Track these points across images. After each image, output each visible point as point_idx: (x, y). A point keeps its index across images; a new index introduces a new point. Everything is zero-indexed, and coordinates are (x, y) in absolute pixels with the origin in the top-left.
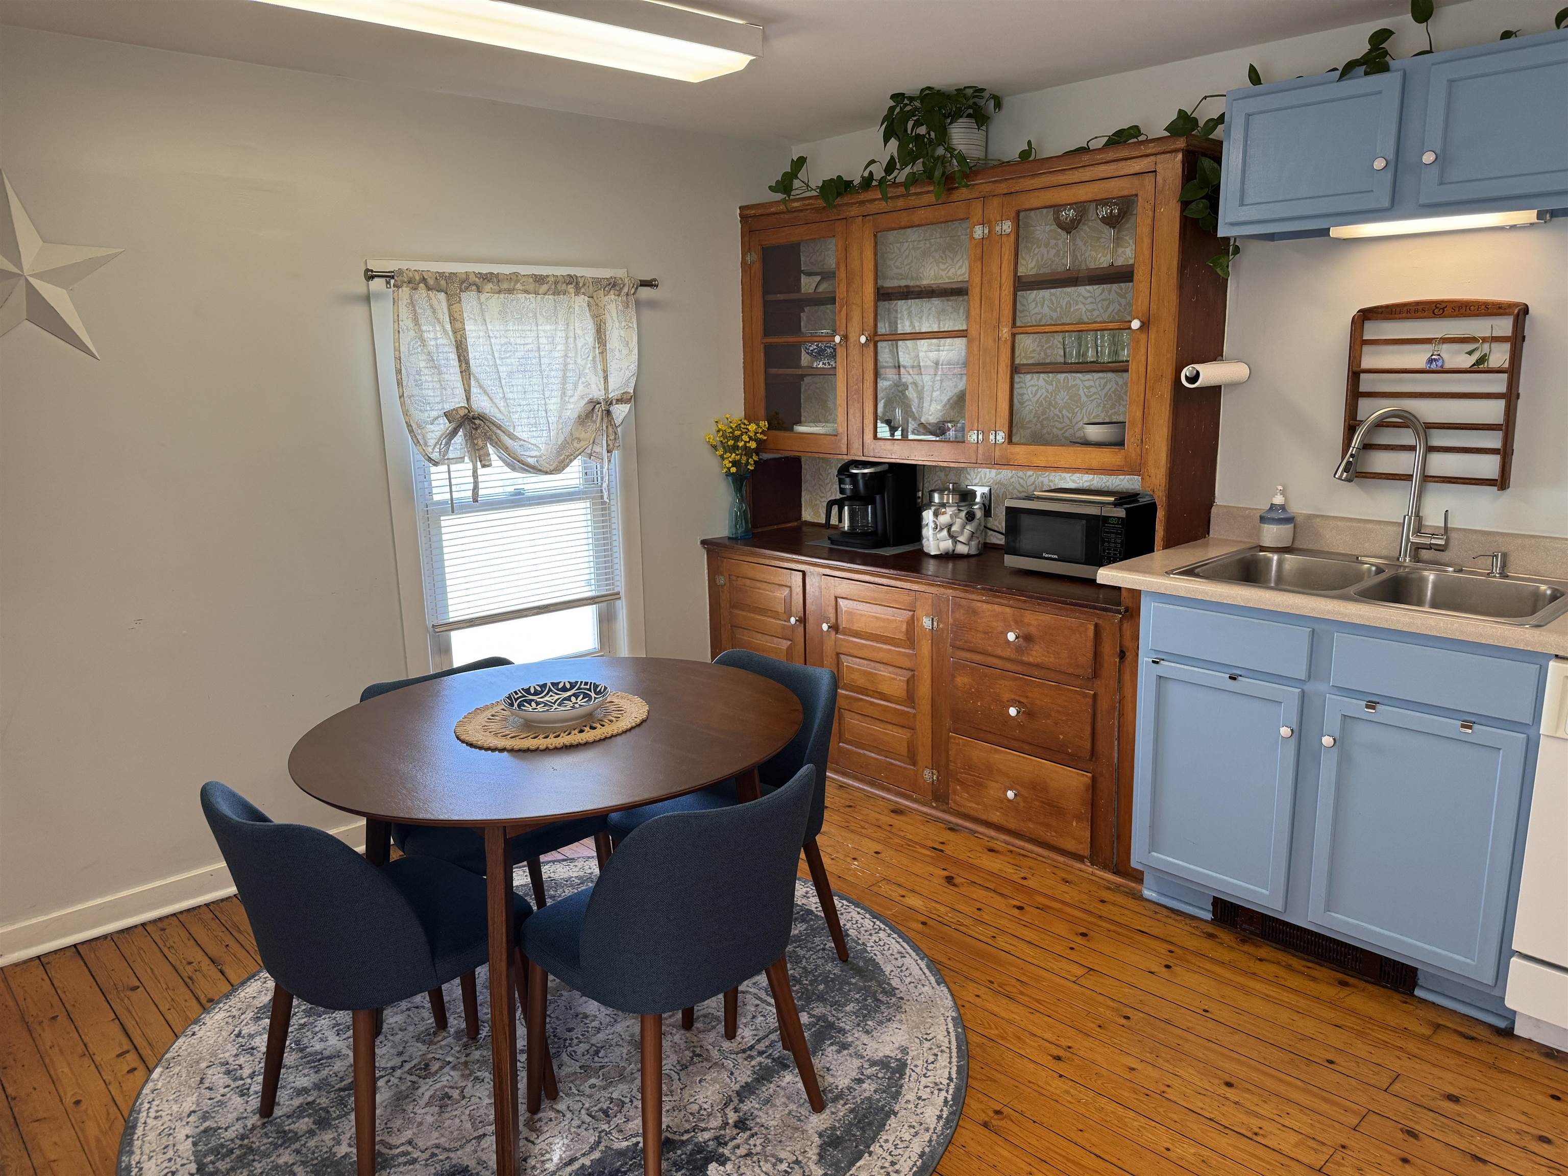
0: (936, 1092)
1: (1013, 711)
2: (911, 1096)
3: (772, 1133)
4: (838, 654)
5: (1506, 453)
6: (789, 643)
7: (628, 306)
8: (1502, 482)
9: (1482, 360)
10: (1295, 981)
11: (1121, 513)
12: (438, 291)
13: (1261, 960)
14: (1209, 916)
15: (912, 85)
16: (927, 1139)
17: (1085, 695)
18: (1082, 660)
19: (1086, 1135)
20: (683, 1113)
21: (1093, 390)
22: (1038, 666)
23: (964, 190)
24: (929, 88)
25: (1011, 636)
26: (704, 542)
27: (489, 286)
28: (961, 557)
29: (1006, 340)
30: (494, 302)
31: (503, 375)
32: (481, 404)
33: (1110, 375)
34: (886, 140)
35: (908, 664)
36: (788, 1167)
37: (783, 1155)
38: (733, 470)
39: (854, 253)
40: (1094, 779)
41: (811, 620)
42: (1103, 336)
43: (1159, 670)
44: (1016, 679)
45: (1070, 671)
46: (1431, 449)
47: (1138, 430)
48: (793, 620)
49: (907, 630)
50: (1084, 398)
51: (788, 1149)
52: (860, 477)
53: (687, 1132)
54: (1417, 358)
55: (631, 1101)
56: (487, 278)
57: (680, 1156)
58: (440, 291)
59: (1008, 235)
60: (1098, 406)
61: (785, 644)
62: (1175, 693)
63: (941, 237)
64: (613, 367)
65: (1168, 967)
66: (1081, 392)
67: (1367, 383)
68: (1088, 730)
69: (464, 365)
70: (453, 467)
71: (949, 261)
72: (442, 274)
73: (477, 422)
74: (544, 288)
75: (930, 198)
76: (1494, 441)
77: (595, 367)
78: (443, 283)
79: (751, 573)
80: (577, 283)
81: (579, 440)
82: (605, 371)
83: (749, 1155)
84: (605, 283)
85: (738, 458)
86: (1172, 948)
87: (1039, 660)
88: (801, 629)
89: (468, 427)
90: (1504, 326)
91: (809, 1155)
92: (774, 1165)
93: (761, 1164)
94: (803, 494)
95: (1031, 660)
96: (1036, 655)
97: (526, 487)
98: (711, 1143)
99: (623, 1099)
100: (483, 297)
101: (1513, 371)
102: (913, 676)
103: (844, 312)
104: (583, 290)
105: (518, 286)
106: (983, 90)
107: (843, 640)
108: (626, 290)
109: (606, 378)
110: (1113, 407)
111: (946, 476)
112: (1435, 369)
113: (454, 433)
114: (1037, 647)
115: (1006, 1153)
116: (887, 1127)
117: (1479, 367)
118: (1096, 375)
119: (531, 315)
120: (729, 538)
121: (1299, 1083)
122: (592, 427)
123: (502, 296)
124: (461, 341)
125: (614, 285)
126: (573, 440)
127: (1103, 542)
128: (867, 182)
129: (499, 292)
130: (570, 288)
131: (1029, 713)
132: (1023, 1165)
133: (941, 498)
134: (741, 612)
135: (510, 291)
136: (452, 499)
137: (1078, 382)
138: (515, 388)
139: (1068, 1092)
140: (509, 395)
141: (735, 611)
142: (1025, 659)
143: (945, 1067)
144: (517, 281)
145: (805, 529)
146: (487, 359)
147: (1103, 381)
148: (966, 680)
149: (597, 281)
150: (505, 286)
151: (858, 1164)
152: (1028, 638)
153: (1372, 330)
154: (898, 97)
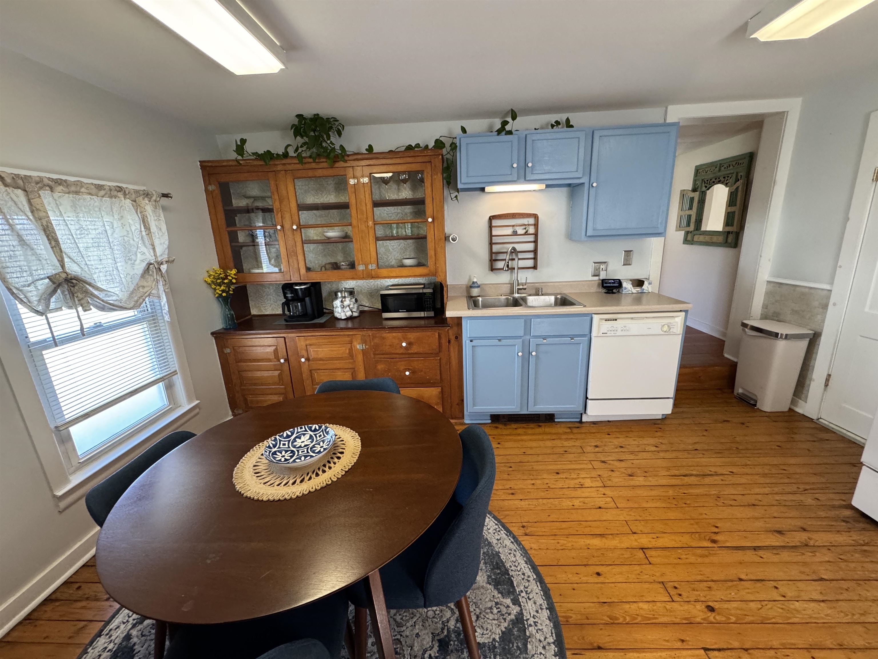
0: (499, 533)
1: (407, 373)
2: (495, 541)
3: (473, 598)
4: (311, 370)
5: (535, 259)
6: (280, 371)
7: (156, 208)
8: (535, 267)
9: (527, 232)
10: (530, 431)
11: (430, 291)
12: (15, 188)
13: (516, 429)
14: (490, 421)
15: (308, 112)
16: (520, 555)
17: (436, 360)
18: (435, 347)
19: (552, 516)
20: (430, 620)
21: (395, 247)
22: (416, 353)
23: (342, 162)
24: (318, 114)
25: (404, 344)
26: (212, 334)
27: (60, 188)
28: (356, 317)
29: (371, 227)
30: (66, 200)
31: (81, 249)
32: (72, 268)
33: (402, 241)
34: (295, 137)
35: (351, 366)
36: (497, 609)
37: (489, 605)
38: (224, 294)
39: (282, 187)
40: (442, 389)
41: (292, 359)
42: (408, 226)
43: (473, 343)
44: (406, 360)
45: (430, 352)
46: (519, 259)
47: (434, 259)
48: (282, 361)
49: (349, 352)
50: (391, 250)
51: (487, 600)
52: (299, 290)
53: (443, 629)
54: (509, 231)
55: (401, 635)
56: (59, 182)
57: (454, 644)
58: (18, 188)
59: (367, 183)
60: (398, 252)
61: (277, 373)
62: (479, 351)
63: (314, 184)
64: (157, 242)
65: (499, 443)
66: (390, 248)
67: (495, 240)
68: (439, 372)
69: (53, 243)
70: (49, 315)
71: (320, 195)
72: (18, 176)
73: (74, 281)
74: (102, 193)
75: (325, 165)
76: (531, 255)
77: (144, 243)
78: (20, 182)
79: (250, 344)
80: (125, 192)
81: (143, 287)
82: (153, 245)
83: (478, 617)
84: (141, 193)
85: (224, 288)
86: (493, 437)
87: (416, 351)
88: (287, 364)
89: (66, 286)
90: (532, 221)
91: (497, 596)
92: (492, 613)
93: (487, 616)
94: (250, 302)
95: (412, 352)
96: (415, 349)
97: (103, 322)
98: (458, 625)
99: (396, 638)
100: (56, 195)
101: (536, 235)
102: (354, 371)
103: (279, 215)
104: (127, 196)
105: (83, 190)
106: (337, 121)
107: (313, 364)
108: (154, 198)
109: (154, 249)
110: (404, 253)
111: (331, 286)
112: (515, 233)
113: (54, 291)
114: (414, 346)
115: (543, 541)
116: (504, 561)
117: (526, 234)
118: (396, 241)
119: (97, 209)
120: (225, 329)
121: (568, 462)
122: (150, 279)
123: (71, 196)
124: (47, 226)
125: (147, 195)
126: (138, 288)
127: (425, 302)
128: (286, 155)
129: (69, 193)
130: (120, 195)
131: (413, 372)
132: (553, 541)
133: (342, 294)
134: (242, 364)
135: (77, 193)
136: (53, 337)
137: (388, 244)
138: (91, 257)
139: (529, 504)
140: (88, 263)
141: (240, 364)
142: (410, 352)
143: (489, 521)
144: (82, 187)
145: (253, 318)
146: (69, 239)
147: (398, 244)
148: (382, 366)
149: (137, 192)
150: (73, 189)
151: (515, 585)
152: (410, 344)
153: (495, 223)
154: (300, 116)
